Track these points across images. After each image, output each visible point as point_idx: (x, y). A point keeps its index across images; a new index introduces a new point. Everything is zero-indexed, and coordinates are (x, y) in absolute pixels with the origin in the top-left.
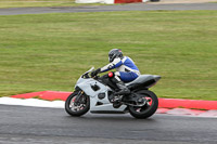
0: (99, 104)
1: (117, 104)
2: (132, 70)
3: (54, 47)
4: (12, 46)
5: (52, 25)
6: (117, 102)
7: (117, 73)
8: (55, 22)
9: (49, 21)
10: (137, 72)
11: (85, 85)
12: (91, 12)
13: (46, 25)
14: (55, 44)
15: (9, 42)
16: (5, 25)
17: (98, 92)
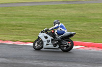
0: (47, 45)
1: (55, 45)
2: (63, 30)
3: (63, 20)
4: (44, 19)
5: (63, 10)
6: (55, 44)
7: (56, 31)
8: (64, 8)
9: (61, 8)
10: (65, 31)
11: (42, 36)
12: (81, 4)
13: (60, 10)
14: (63, 18)
15: (42, 18)
16: (41, 10)
17: (47, 39)
